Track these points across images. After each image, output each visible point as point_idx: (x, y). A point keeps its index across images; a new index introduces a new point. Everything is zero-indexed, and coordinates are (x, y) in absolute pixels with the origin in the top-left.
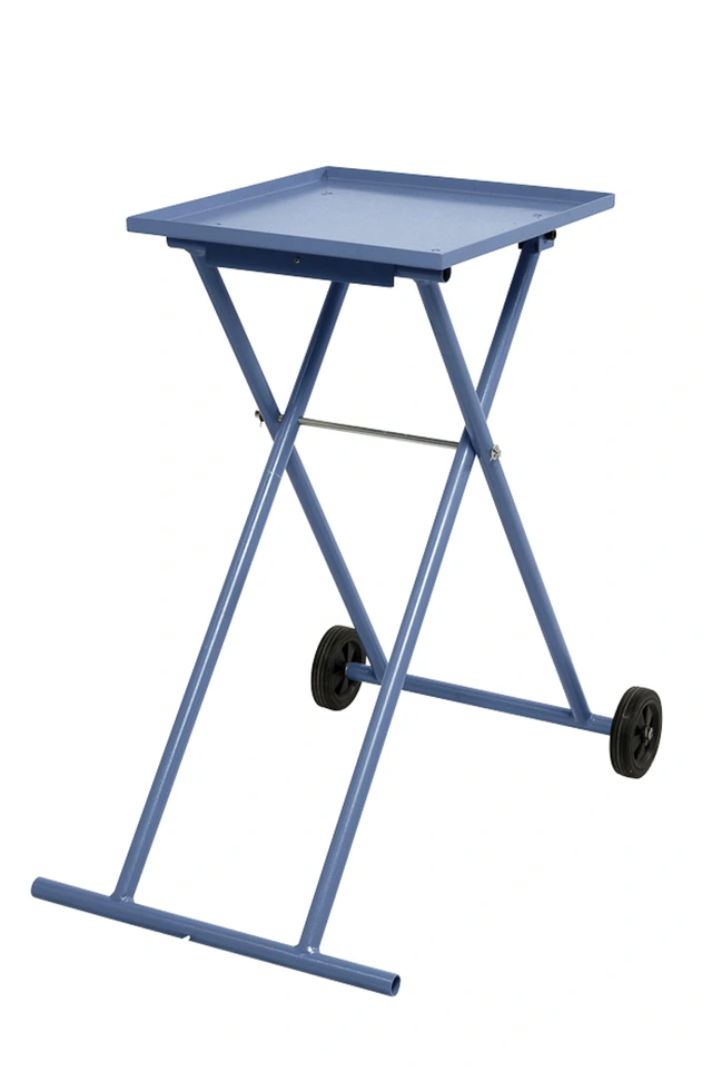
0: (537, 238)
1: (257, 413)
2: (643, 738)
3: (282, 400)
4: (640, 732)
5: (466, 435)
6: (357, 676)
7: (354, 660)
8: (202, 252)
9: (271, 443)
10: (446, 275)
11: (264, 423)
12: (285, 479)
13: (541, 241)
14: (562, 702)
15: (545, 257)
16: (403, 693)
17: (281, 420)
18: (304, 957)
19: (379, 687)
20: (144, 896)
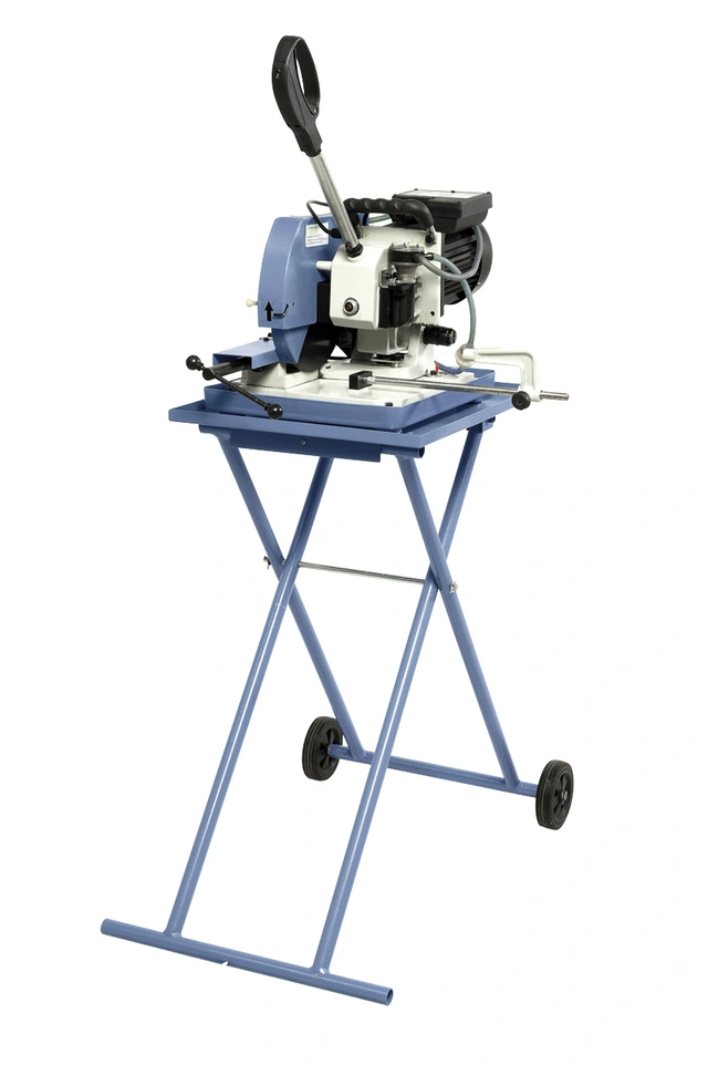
0: (481, 424)
1: (265, 558)
2: (560, 799)
3: (285, 547)
4: (558, 793)
5: (430, 573)
6: (337, 755)
7: (334, 743)
8: (227, 436)
9: (276, 582)
10: (421, 452)
11: (271, 567)
12: (288, 613)
13: (484, 425)
14: (498, 772)
15: (487, 437)
16: (388, 770)
17: (284, 563)
18: (316, 976)
19: (370, 766)
20: (189, 932)
